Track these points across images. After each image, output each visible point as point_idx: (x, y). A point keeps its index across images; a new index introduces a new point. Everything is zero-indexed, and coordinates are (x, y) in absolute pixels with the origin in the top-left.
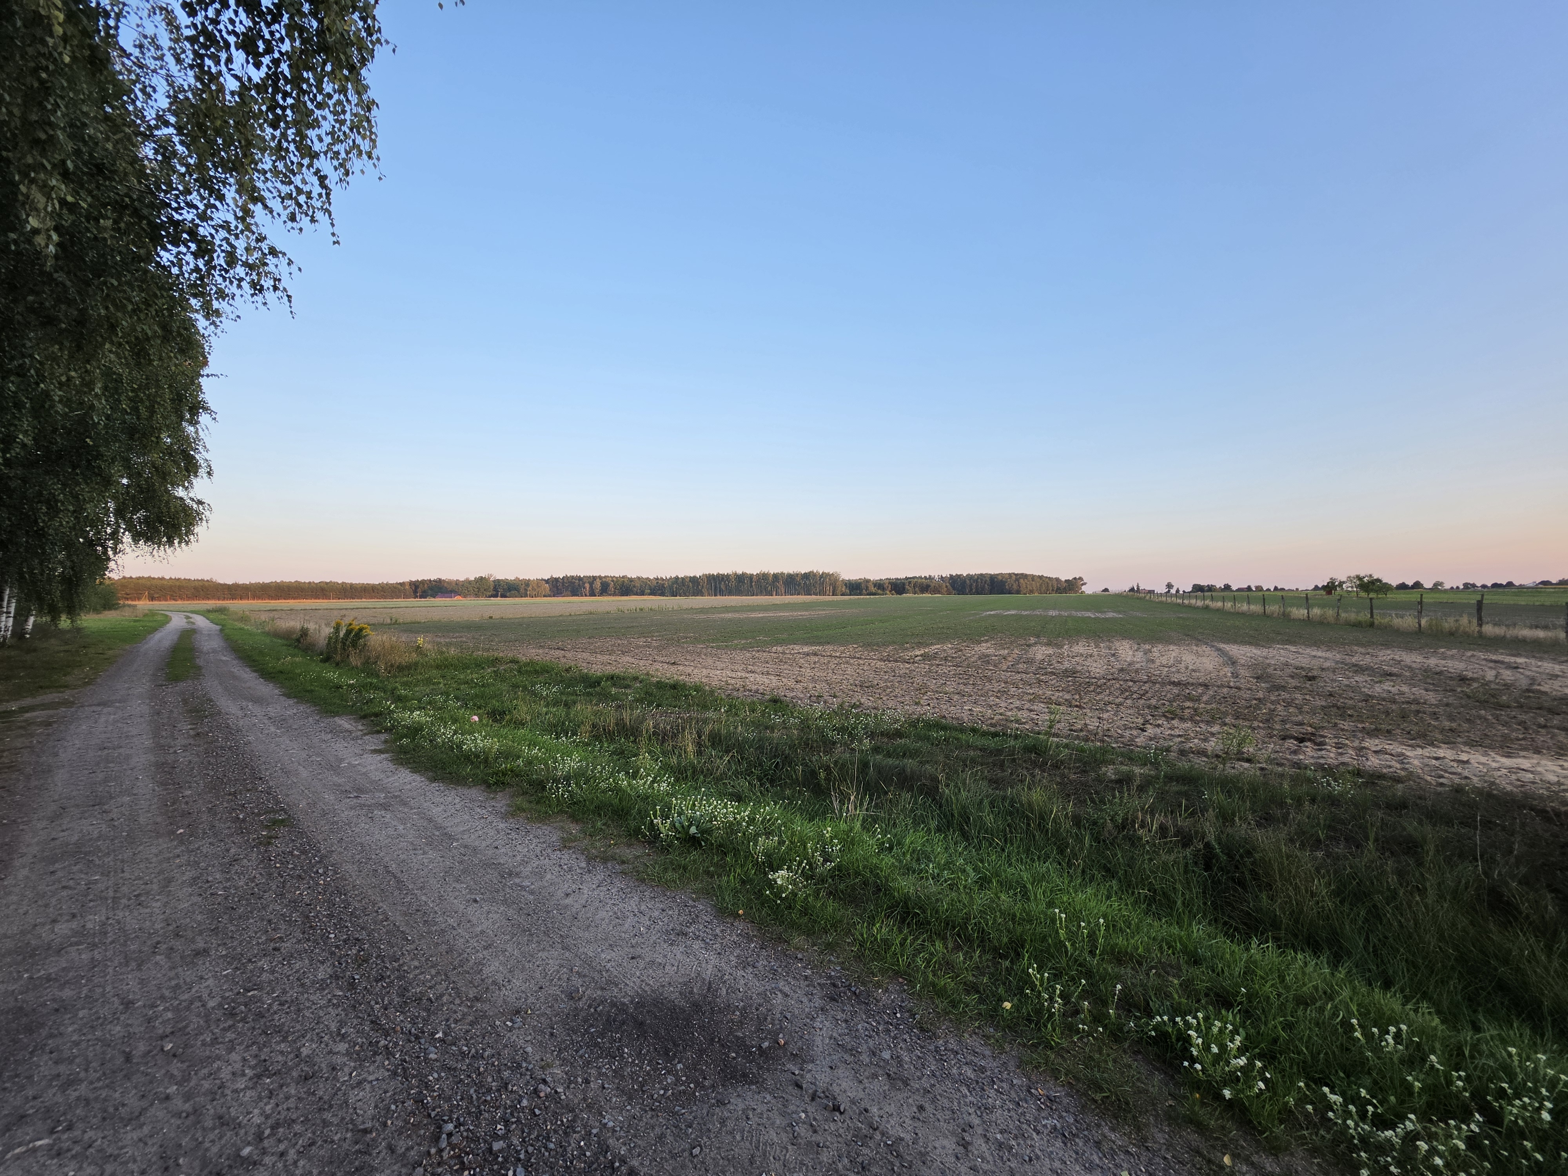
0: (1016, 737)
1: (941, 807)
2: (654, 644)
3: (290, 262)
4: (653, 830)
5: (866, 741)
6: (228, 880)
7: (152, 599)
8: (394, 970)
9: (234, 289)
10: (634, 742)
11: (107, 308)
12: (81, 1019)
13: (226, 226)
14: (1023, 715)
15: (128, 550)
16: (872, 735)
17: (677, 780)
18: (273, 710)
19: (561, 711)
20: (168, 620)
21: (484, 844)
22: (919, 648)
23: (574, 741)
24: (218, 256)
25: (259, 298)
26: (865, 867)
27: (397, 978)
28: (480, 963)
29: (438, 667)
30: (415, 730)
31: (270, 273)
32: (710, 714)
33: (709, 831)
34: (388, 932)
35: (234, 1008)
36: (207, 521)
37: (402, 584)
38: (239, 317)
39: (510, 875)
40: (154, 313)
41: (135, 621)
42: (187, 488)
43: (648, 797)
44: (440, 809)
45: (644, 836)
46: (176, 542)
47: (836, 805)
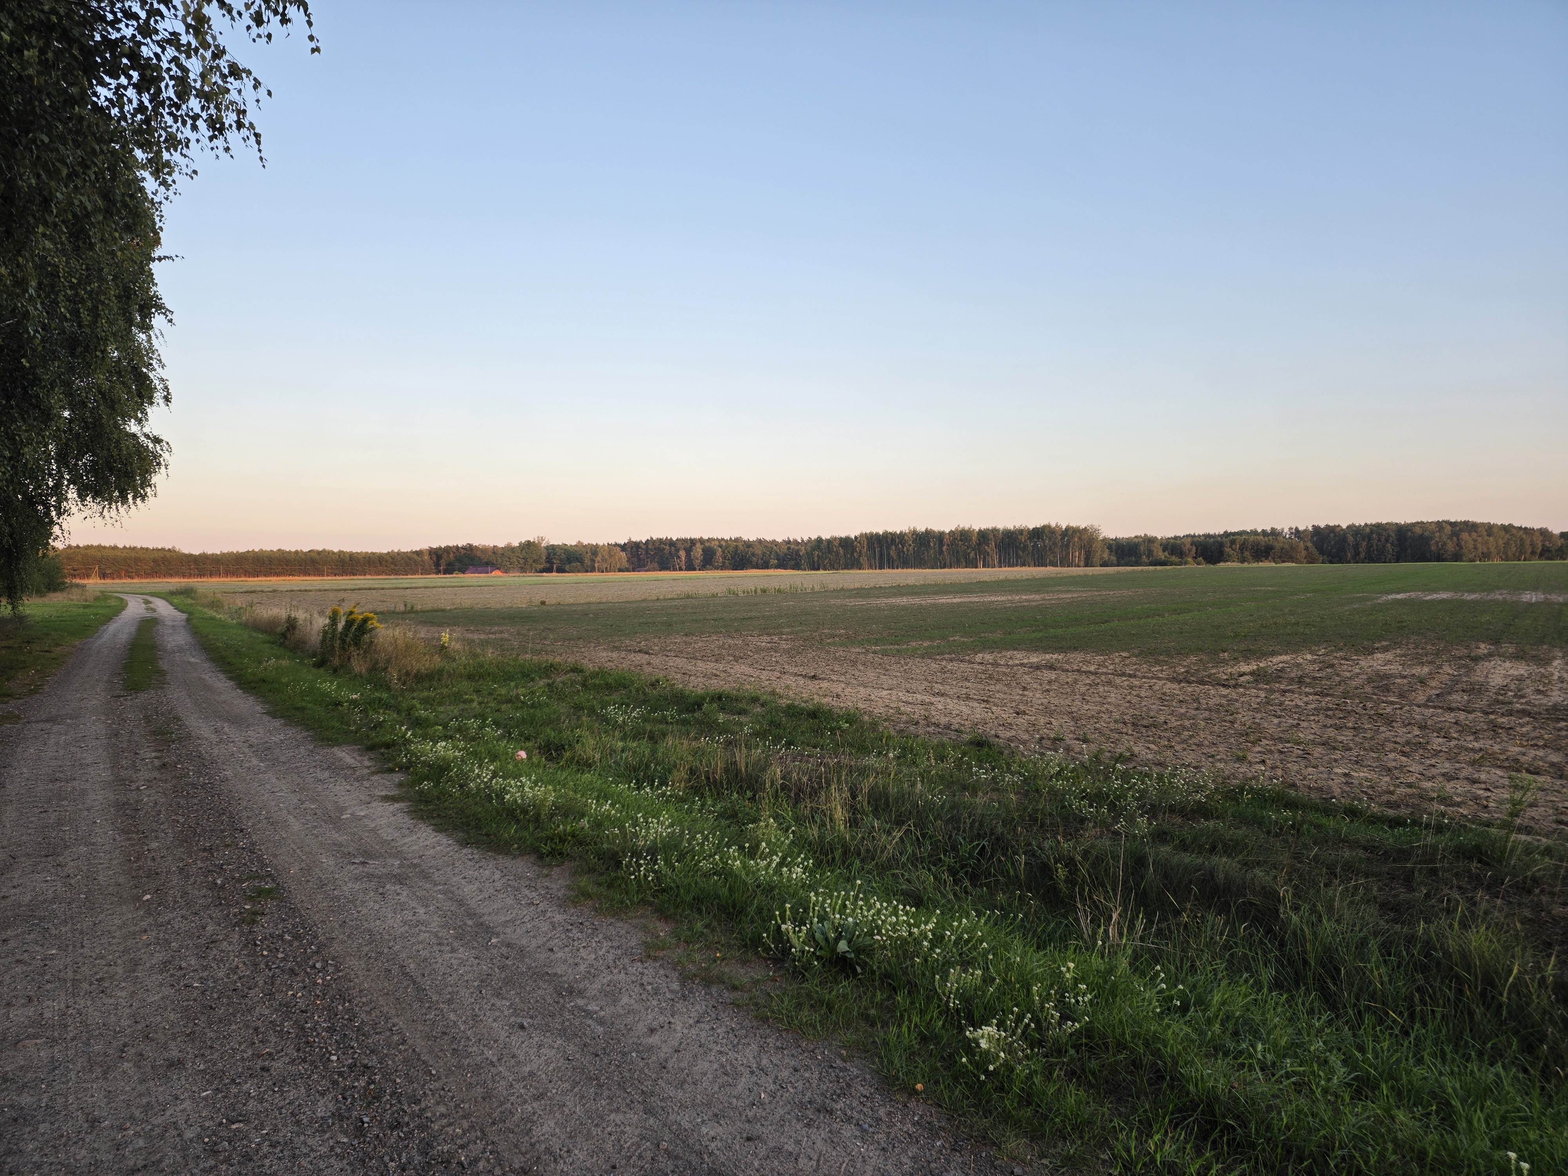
0: (1440, 829)
1: (1282, 945)
2: (784, 645)
3: (257, 84)
4: (781, 941)
5: (1142, 821)
6: (205, 968)
7: (103, 576)
8: (413, 1116)
9: (187, 132)
10: (752, 799)
11: (38, 176)
12: (43, 1135)
13: (174, 40)
14: (1457, 789)
15: (74, 509)
16: (1153, 811)
17: (818, 864)
18: (255, 735)
19: (643, 747)
20: (122, 606)
21: (534, 943)
22: (1247, 658)
23: (664, 794)
24: (167, 86)
25: (219, 142)
26: (1134, 1036)
27: (418, 1127)
28: (528, 1120)
29: (470, 677)
30: (440, 769)
31: (232, 103)
32: (871, 761)
33: (868, 951)
34: (405, 1061)
35: (216, 1144)
36: (166, 466)
37: (419, 553)
38: (195, 172)
39: (571, 993)
40: (93, 177)
41: (85, 607)
42: (139, 421)
43: (772, 889)
44: (474, 887)
45: (767, 949)
46: (130, 497)
47: (1085, 923)
